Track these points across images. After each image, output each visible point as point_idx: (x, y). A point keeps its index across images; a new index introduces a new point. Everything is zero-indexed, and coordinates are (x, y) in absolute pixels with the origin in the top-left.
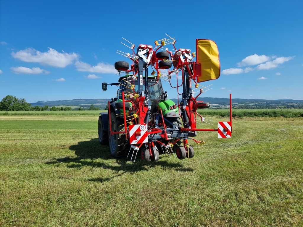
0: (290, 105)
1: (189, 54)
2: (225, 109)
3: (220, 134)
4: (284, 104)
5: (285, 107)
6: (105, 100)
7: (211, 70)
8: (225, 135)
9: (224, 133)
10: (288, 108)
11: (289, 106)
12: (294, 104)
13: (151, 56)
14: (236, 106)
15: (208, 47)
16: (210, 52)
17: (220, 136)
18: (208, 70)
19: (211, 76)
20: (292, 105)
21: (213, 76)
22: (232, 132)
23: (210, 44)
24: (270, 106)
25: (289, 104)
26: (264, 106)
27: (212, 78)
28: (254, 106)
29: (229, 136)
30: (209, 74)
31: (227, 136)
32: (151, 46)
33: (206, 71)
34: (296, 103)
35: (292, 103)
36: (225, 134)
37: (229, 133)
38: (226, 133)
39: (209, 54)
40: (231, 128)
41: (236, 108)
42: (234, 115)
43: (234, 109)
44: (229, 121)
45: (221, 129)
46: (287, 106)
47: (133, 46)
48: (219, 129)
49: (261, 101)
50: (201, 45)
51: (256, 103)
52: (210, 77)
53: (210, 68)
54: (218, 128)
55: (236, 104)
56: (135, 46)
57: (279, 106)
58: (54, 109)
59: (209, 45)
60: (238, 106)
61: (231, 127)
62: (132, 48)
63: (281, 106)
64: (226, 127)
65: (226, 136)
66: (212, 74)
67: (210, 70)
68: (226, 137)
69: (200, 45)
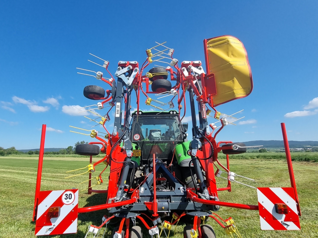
1: (199, 67)
2: (296, 152)
3: (266, 220)
7: (233, 81)
8: (280, 221)
9: (276, 216)
13: (134, 75)
14: (309, 149)
15: (226, 46)
16: (230, 53)
17: (265, 225)
18: (228, 83)
19: (234, 91)
21: (239, 91)
22: (299, 214)
23: (228, 41)
27: (237, 96)
29: (292, 226)
30: (231, 89)
31: (288, 225)
32: (135, 61)
33: (224, 86)
36: (282, 219)
37: (292, 217)
38: (284, 216)
39: (228, 56)
40: (297, 202)
41: (308, 151)
42: (307, 160)
43: (306, 152)
44: (289, 185)
45: (269, 206)
47: (106, 63)
48: (262, 207)
50: (213, 47)
52: (234, 93)
53: (232, 79)
54: (259, 203)
55: (308, 146)
56: (109, 63)
59: (227, 43)
60: (311, 149)
61: (295, 202)
62: (105, 66)
64: (282, 202)
65: (285, 226)
66: (235, 88)
67: (232, 83)
68: (285, 229)
69: (211, 47)
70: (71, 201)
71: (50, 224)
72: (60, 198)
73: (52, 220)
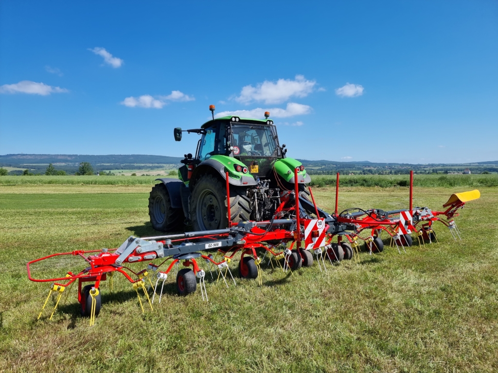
0: (367, 170)
4: (359, 169)
5: (361, 173)
6: (73, 157)
10: (364, 174)
11: (366, 172)
12: (372, 168)
20: (369, 170)
24: (341, 171)
25: (365, 169)
26: (333, 170)
28: (319, 171)
34: (375, 168)
35: (369, 166)
46: (363, 171)
49: (329, 164)
51: (323, 167)
57: (354, 171)
63: (355, 172)
70: (321, 226)
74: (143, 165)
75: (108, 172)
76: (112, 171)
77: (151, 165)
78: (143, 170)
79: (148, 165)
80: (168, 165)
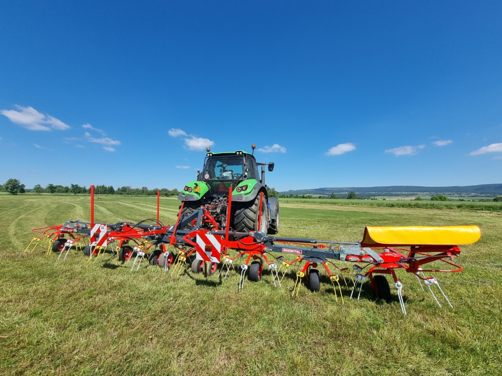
9: (207, 253)
58: (297, 197)
70: (104, 230)
71: (96, 241)
72: (99, 229)
73: (97, 239)
74: (399, 193)
75: (373, 197)
76: (376, 197)
77: (406, 193)
78: (399, 197)
79: (404, 193)
80: (422, 193)
